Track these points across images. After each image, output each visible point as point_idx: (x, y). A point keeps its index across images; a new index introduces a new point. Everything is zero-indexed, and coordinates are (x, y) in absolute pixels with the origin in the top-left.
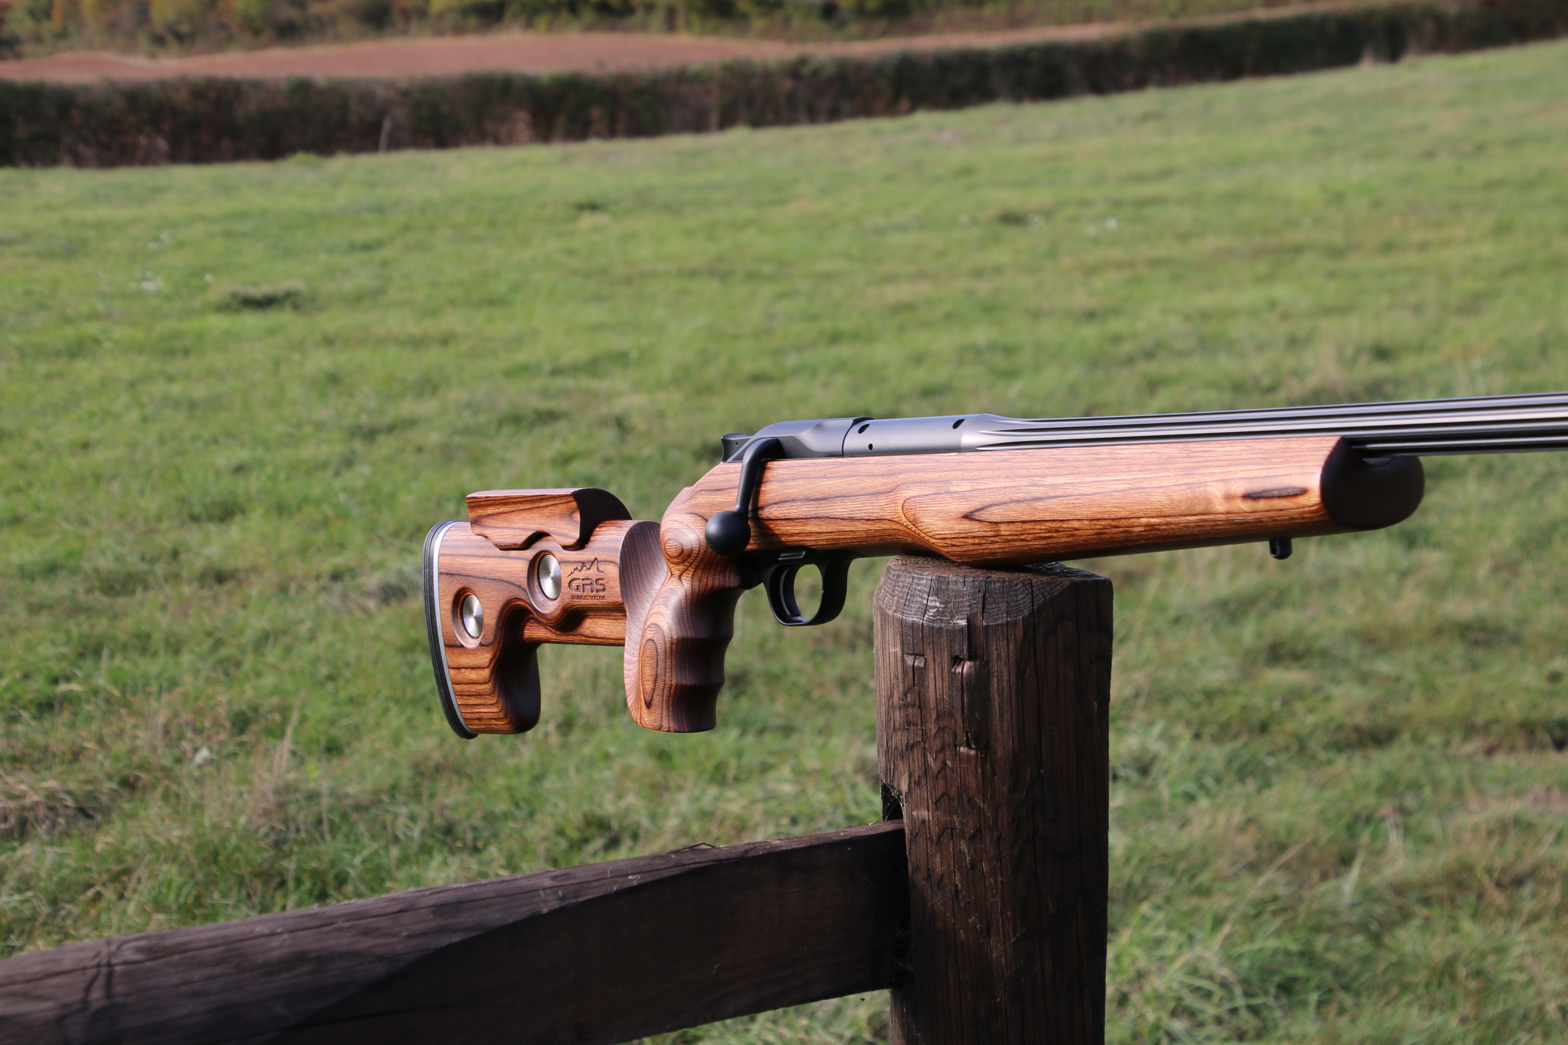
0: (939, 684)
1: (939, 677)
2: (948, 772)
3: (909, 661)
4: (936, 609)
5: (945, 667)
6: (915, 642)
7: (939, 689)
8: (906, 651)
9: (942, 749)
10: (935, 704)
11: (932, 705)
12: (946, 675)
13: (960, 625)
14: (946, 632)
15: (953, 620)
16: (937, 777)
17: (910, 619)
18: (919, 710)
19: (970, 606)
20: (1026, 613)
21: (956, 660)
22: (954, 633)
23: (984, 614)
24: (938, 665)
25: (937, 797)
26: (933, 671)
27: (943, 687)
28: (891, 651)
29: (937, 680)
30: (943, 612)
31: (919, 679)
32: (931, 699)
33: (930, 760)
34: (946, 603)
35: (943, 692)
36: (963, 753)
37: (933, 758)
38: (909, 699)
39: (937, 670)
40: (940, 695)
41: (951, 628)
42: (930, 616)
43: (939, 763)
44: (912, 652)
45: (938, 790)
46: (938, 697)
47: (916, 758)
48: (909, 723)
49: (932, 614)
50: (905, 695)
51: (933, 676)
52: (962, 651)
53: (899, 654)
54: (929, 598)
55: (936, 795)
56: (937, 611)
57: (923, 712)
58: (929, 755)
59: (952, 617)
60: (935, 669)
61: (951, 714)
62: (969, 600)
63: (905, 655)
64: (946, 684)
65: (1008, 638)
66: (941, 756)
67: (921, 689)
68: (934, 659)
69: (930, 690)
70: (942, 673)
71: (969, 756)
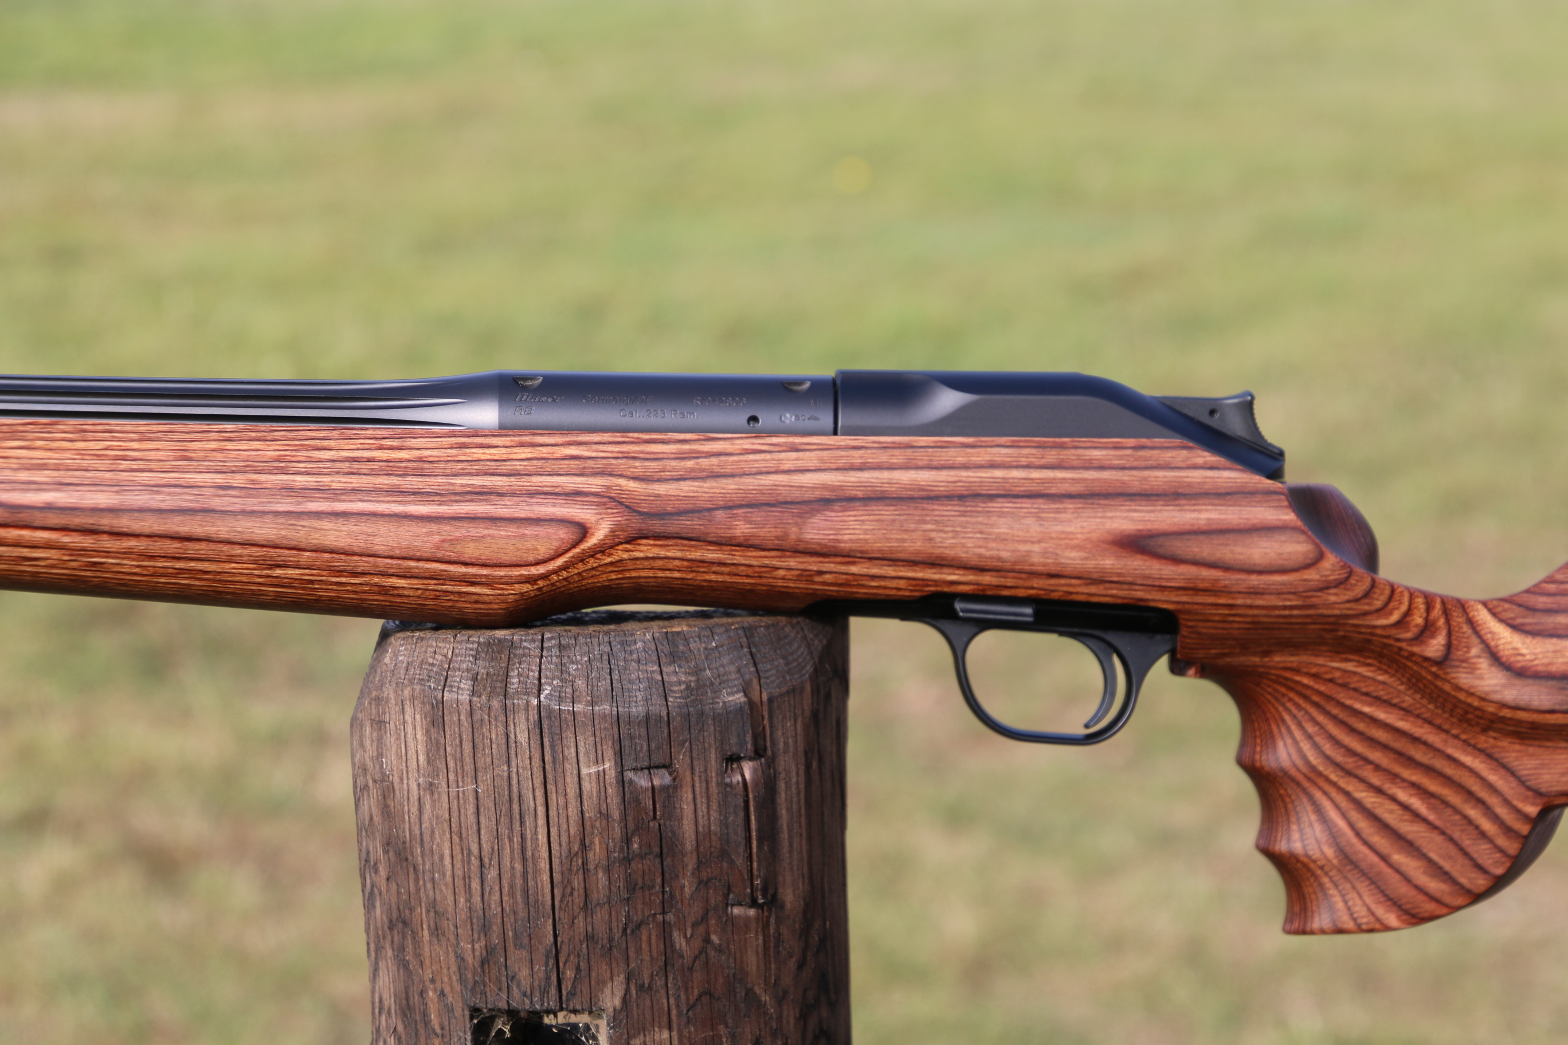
0: (702, 809)
1: (702, 798)
2: (712, 954)
3: (642, 781)
4: (683, 687)
5: (712, 777)
6: (653, 746)
7: (703, 817)
8: (629, 763)
9: (704, 918)
10: (694, 843)
11: (689, 844)
12: (714, 789)
13: (736, 704)
14: (714, 719)
15: (718, 697)
16: (691, 969)
17: (638, 710)
18: (658, 861)
19: (739, 671)
20: (809, 668)
21: (733, 760)
22: (725, 719)
23: (762, 681)
24: (700, 777)
25: (691, 1002)
26: (690, 789)
27: (708, 812)
28: (584, 771)
29: (698, 801)
30: (698, 687)
31: (664, 807)
32: (687, 835)
33: (679, 941)
34: (697, 671)
35: (709, 819)
36: (739, 917)
37: (685, 936)
38: (636, 846)
39: (697, 785)
40: (703, 826)
41: (721, 712)
42: (676, 698)
43: (697, 943)
44: (646, 764)
45: (693, 988)
46: (701, 829)
47: (645, 946)
48: (632, 888)
49: (680, 695)
50: (627, 840)
51: (690, 796)
52: (742, 744)
53: (611, 775)
54: (665, 669)
55: (688, 999)
56: (688, 687)
57: (668, 862)
58: (676, 934)
59: (716, 692)
60: (693, 786)
61: (724, 854)
62: (732, 662)
63: (629, 775)
64: (714, 806)
65: (795, 714)
66: (701, 929)
67: (668, 823)
68: (692, 769)
69: (685, 822)
70: (707, 789)
71: (747, 919)
